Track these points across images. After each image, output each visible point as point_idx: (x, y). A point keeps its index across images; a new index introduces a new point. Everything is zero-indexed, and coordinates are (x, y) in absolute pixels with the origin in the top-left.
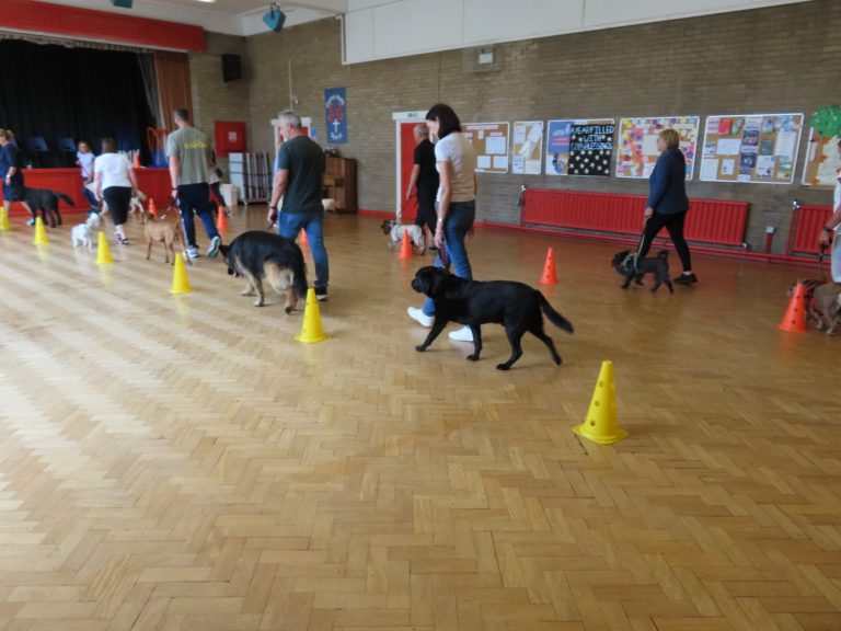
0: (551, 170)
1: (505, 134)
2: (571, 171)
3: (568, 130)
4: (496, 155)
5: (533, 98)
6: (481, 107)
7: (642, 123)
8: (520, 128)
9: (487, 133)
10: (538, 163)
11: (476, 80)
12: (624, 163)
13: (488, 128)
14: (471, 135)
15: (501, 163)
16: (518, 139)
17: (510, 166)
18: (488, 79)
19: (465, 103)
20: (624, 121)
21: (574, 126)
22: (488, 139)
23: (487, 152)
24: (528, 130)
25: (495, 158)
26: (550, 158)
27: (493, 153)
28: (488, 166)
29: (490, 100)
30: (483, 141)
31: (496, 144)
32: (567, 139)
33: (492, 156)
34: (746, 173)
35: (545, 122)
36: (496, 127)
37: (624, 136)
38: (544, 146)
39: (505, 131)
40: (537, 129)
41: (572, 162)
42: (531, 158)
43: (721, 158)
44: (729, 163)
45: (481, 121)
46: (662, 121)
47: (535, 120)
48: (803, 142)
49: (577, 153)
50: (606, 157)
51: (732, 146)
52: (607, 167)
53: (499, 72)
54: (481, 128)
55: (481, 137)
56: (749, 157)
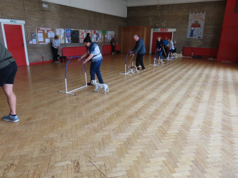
0: (67, 42)
1: (54, 32)
2: (72, 42)
3: (70, 31)
5: (60, 22)
6: (44, 22)
7: (83, 31)
8: (58, 30)
9: (48, 31)
11: (41, 12)
12: (81, 39)
13: (48, 29)
14: (42, 31)
16: (58, 33)
18: (45, 13)
19: (37, 19)
20: (80, 30)
22: (48, 33)
23: (49, 37)
24: (60, 31)
26: (67, 39)
27: (51, 37)
28: (49, 42)
29: (47, 20)
30: (47, 34)
31: (51, 35)
32: (70, 34)
33: (50, 39)
34: (97, 40)
35: (64, 29)
36: (50, 29)
37: (80, 33)
38: (65, 35)
39: (53, 30)
40: (63, 31)
41: (72, 39)
42: (63, 39)
43: (94, 38)
44: (95, 39)
45: (44, 26)
46: (86, 31)
47: (62, 28)
48: (102, 35)
49: (73, 37)
50: (78, 38)
51: (95, 36)
52: (78, 40)
53: (49, 11)
54: (45, 29)
55: (46, 32)
56: (97, 38)
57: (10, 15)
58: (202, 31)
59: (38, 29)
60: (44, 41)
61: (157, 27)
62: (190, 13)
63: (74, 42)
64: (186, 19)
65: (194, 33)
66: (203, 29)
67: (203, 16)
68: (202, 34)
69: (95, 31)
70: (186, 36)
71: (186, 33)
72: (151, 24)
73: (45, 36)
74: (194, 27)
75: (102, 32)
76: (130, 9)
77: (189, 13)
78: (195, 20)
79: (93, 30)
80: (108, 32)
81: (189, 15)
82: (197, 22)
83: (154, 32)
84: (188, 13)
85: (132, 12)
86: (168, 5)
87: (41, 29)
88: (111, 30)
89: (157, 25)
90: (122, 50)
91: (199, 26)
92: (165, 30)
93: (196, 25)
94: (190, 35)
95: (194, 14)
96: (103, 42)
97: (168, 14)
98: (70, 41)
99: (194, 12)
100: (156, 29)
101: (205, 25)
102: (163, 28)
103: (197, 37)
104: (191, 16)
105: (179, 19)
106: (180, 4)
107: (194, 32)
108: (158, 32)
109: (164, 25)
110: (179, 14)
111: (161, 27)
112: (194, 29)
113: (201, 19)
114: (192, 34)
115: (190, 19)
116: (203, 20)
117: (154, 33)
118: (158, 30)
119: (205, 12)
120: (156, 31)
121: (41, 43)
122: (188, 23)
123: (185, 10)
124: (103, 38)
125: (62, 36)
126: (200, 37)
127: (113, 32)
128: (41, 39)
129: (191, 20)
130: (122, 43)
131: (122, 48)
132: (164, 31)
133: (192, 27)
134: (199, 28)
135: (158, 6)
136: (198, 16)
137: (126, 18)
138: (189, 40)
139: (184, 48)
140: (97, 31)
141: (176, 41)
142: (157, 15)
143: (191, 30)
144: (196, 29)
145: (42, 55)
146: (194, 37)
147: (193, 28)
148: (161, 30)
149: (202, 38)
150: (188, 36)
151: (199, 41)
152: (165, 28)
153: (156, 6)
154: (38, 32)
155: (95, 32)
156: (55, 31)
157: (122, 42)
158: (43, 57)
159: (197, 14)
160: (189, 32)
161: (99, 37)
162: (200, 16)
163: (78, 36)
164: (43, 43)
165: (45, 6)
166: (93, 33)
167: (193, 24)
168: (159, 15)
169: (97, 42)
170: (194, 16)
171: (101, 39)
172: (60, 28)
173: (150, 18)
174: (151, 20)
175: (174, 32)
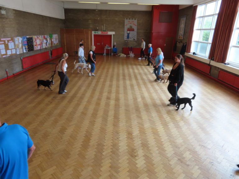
0: (25, 51)
1: (13, 42)
2: (28, 51)
4: (12, 49)
5: (17, 29)
6: (4, 31)
8: (16, 39)
9: (8, 41)
10: (22, 50)
11: (1, 20)
13: (8, 39)
14: (3, 42)
15: (14, 52)
16: (17, 43)
17: (16, 52)
18: (4, 20)
21: (27, 38)
22: (9, 43)
23: (10, 48)
24: (18, 39)
26: (24, 48)
27: (11, 48)
28: (10, 54)
29: (6, 29)
30: (8, 45)
31: (11, 45)
32: (26, 42)
33: (11, 49)
34: (47, 46)
35: (21, 37)
36: (10, 39)
37: (34, 40)
38: (22, 44)
39: (13, 40)
40: (20, 39)
41: (28, 48)
42: (21, 48)
43: (44, 43)
44: (45, 44)
45: (5, 37)
46: (38, 36)
47: (19, 36)
48: (49, 39)
49: (29, 46)
50: (33, 46)
51: (45, 41)
52: (33, 48)
53: (7, 18)
54: (6, 39)
55: (7, 43)
56: (46, 43)
58: (136, 34)
61: (97, 30)
62: (125, 19)
63: (30, 51)
64: (123, 24)
65: (130, 36)
66: (136, 33)
67: (136, 22)
68: (136, 36)
69: (44, 36)
70: (124, 38)
71: (124, 35)
72: (91, 26)
73: (7, 48)
74: (130, 31)
75: (49, 36)
76: (67, 11)
78: (130, 25)
79: (43, 35)
80: (54, 35)
81: (124, 20)
82: (131, 27)
83: (95, 34)
84: (124, 19)
85: (70, 14)
86: (106, 11)
87: (2, 39)
89: (98, 28)
91: (133, 30)
92: (105, 33)
93: (131, 29)
94: (126, 37)
95: (128, 20)
96: (51, 47)
97: (106, 19)
98: (27, 50)
99: (128, 19)
100: (97, 32)
101: (137, 30)
102: (104, 31)
103: (132, 39)
104: (126, 22)
105: (117, 23)
106: (117, 11)
108: (99, 34)
109: (104, 28)
110: (116, 19)
111: (101, 30)
113: (134, 24)
114: (128, 37)
115: (125, 24)
116: (136, 25)
118: (99, 33)
119: (137, 19)
120: (97, 34)
121: (3, 57)
122: (124, 27)
123: (121, 16)
124: (50, 42)
125: (20, 45)
126: (135, 39)
127: (57, 35)
128: (3, 52)
129: (127, 25)
130: (66, 46)
131: (66, 51)
132: (105, 34)
133: (128, 30)
134: (133, 31)
135: (96, 10)
136: (132, 22)
137: (64, 20)
138: (126, 42)
139: (123, 48)
140: (46, 36)
141: (116, 43)
142: (96, 18)
143: (128, 34)
144: (131, 32)
145: (6, 70)
146: (130, 39)
147: (128, 32)
148: (101, 33)
149: (136, 40)
151: (134, 42)
152: (105, 31)
153: (94, 10)
155: (44, 37)
157: (65, 44)
158: (6, 72)
159: (131, 20)
160: (126, 35)
161: (47, 42)
162: (133, 22)
163: (33, 44)
164: (5, 56)
165: (3, 12)
166: (43, 38)
167: (128, 28)
168: (98, 19)
169: (47, 47)
170: (128, 22)
171: (49, 44)
172: (17, 36)
173: (89, 21)
174: (91, 23)
175: (113, 35)
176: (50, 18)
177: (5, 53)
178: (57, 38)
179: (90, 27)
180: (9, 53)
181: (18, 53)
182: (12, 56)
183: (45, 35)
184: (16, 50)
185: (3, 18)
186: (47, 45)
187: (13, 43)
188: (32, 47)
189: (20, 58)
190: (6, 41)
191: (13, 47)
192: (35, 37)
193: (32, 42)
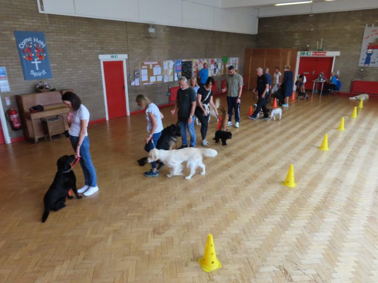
0: (176, 79)
1: (160, 66)
3: (180, 63)
4: (158, 75)
5: (169, 51)
6: (149, 53)
7: (197, 61)
8: (166, 63)
9: (154, 66)
10: (172, 77)
11: (146, 40)
12: (194, 74)
13: (154, 63)
14: (146, 67)
15: (160, 79)
16: (165, 68)
17: (163, 79)
18: (152, 40)
19: (142, 51)
21: (182, 62)
22: (154, 68)
23: (154, 75)
24: (169, 64)
25: (158, 77)
26: (176, 75)
27: (156, 74)
28: (154, 81)
29: (153, 50)
30: (152, 70)
31: (157, 70)
32: (180, 67)
33: (156, 76)
34: (215, 73)
35: (173, 59)
36: (157, 63)
37: (194, 65)
38: (174, 70)
39: (160, 64)
40: (172, 63)
42: (171, 75)
43: (211, 70)
44: (213, 71)
45: (150, 60)
46: (201, 60)
47: (170, 59)
48: (221, 65)
49: (183, 72)
50: (191, 72)
51: (213, 67)
53: (156, 38)
54: (151, 64)
55: (151, 68)
56: (215, 69)
57: (111, 49)
59: (143, 64)
60: (149, 81)
61: (307, 49)
62: (367, 25)
64: (360, 36)
65: (373, 58)
69: (212, 59)
70: (358, 63)
71: (359, 57)
72: (298, 43)
73: (150, 73)
74: (373, 48)
75: (222, 60)
76: (262, 21)
77: (365, 25)
78: (376, 37)
79: (210, 57)
80: (231, 58)
81: (364, 29)
82: (377, 40)
83: (303, 56)
84: (363, 27)
85: (266, 26)
86: (328, 14)
87: (145, 63)
88: (234, 56)
89: (308, 46)
90: (249, 86)
92: (322, 54)
93: (376, 46)
94: (364, 61)
95: (373, 28)
96: (223, 75)
97: (326, 29)
99: (373, 25)
100: (306, 52)
102: (319, 50)
103: (376, 65)
104: (368, 31)
105: (347, 35)
106: (349, 12)
107: (372, 56)
108: (307, 56)
109: (319, 46)
110: (346, 28)
111: (314, 49)
112: (372, 52)
114: (368, 61)
115: (365, 35)
117: (302, 58)
118: (309, 54)
120: (305, 55)
121: (144, 84)
122: (361, 42)
123: (358, 21)
124: (223, 68)
125: (171, 71)
127: (237, 59)
128: (145, 78)
129: (367, 37)
130: (250, 75)
131: (249, 83)
132: (320, 55)
133: (369, 48)
135: (310, 16)
137: (256, 35)
138: (362, 70)
139: (353, 83)
140: (215, 60)
141: (340, 71)
142: (308, 30)
143: (367, 54)
146: (371, 65)
147: (370, 51)
148: (314, 54)
150: (361, 63)
152: (322, 50)
153: (307, 16)
154: (142, 69)
155: (212, 61)
156: (163, 64)
157: (250, 73)
160: (363, 56)
161: (217, 67)
163: (191, 70)
164: (147, 84)
165: (152, 30)
166: (210, 63)
167: (371, 44)
168: (312, 30)
169: (215, 75)
170: (373, 31)
171: (220, 71)
172: (168, 59)
173: (296, 34)
174: (297, 37)
175: (337, 57)
176: (228, 35)
177: (147, 80)
178: (237, 63)
179: (296, 44)
180: (153, 79)
181: (166, 81)
182: (157, 84)
183: (214, 58)
184: (163, 76)
185: (151, 38)
186: (217, 73)
187: (160, 68)
188: (189, 75)
189: (167, 87)
190: (151, 66)
191: (160, 73)
192: (195, 61)
193: (191, 67)
